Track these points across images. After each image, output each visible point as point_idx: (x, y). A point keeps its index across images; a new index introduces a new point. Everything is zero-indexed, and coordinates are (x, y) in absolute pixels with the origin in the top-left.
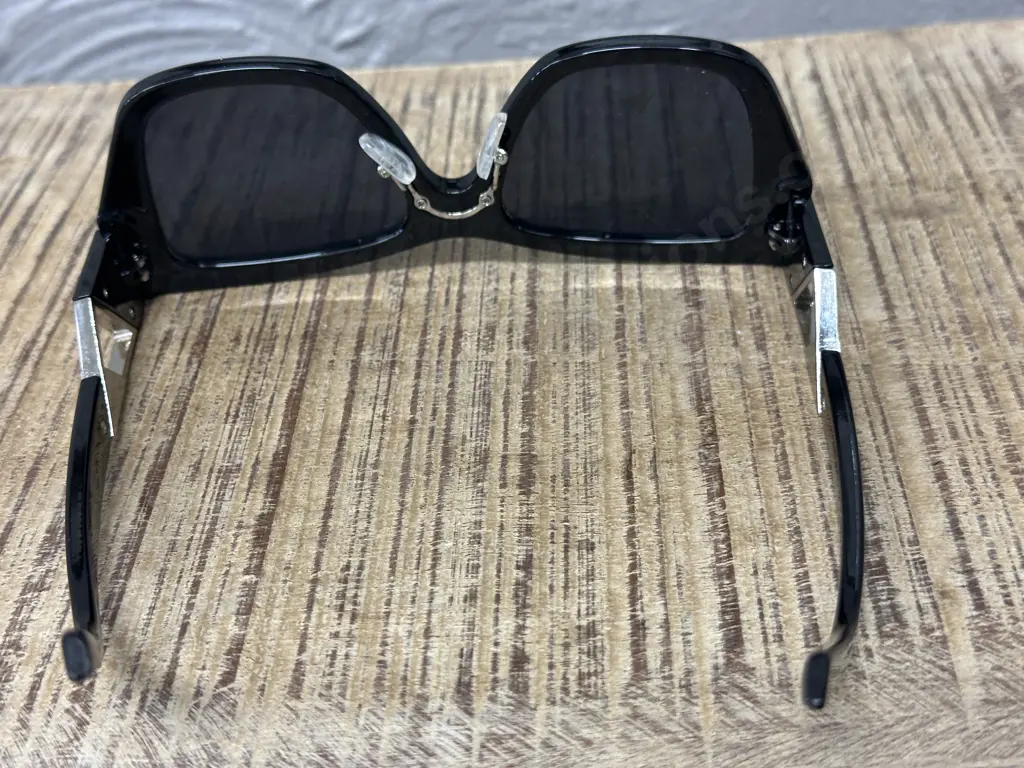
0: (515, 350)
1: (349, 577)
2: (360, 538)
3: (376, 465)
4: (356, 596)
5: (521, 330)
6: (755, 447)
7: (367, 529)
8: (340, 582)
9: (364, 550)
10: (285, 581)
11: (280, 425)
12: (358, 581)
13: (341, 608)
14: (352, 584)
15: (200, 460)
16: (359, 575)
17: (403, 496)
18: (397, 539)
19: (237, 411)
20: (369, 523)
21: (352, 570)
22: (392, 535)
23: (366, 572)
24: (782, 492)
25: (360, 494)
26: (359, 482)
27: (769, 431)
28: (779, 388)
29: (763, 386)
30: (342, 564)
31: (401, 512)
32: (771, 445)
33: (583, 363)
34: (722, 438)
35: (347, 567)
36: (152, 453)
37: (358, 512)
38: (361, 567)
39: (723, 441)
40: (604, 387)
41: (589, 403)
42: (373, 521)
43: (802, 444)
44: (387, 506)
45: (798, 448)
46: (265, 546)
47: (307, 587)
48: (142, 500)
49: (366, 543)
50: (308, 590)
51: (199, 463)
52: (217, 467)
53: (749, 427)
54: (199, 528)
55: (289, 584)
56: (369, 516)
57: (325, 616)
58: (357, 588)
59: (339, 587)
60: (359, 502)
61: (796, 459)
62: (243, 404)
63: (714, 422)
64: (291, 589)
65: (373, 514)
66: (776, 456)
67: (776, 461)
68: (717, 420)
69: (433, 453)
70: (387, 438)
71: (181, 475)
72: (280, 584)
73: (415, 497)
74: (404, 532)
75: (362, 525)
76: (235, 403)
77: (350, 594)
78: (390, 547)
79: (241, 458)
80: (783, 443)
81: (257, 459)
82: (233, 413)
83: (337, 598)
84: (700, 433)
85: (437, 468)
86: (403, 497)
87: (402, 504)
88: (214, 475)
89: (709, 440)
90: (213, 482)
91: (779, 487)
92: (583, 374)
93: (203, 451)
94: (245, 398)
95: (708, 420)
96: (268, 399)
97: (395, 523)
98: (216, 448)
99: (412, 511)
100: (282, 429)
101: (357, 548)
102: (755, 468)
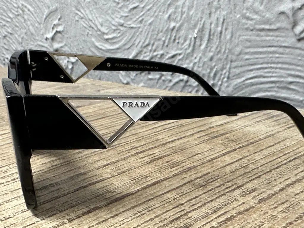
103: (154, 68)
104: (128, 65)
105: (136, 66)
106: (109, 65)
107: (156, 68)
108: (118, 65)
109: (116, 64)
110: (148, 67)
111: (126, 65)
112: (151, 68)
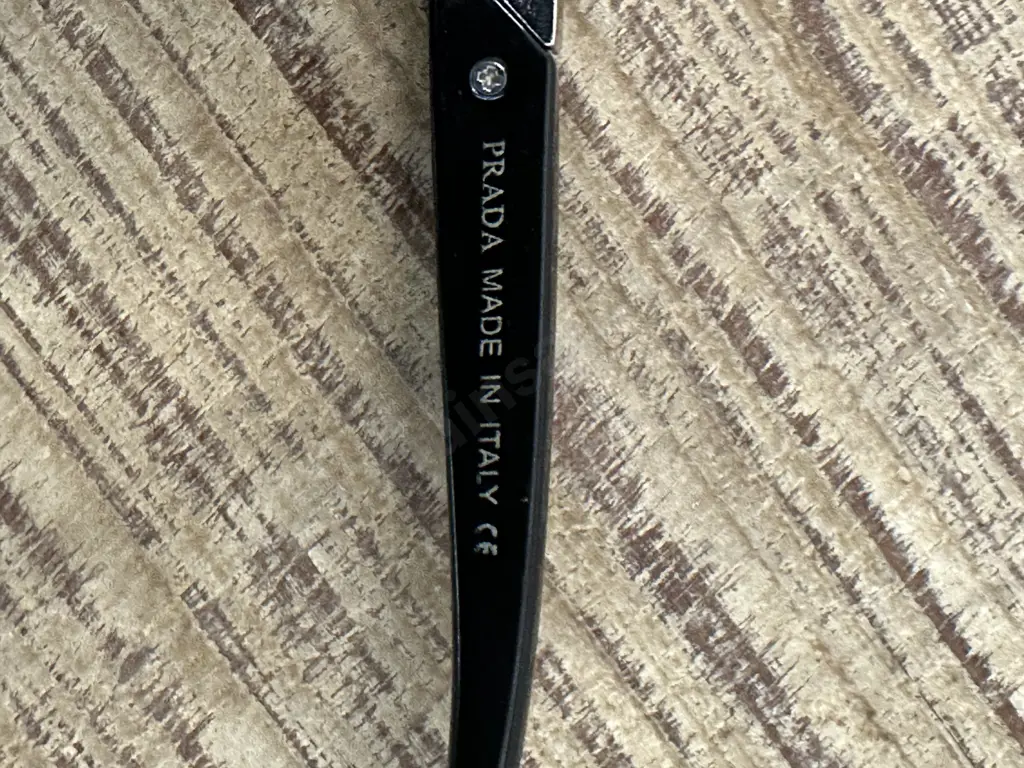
0: (939, 124)
5: (978, 206)
6: (214, 124)
24: (79, 15)
27: (215, 191)
28: (282, 353)
29: (315, 335)
32: (184, 148)
33: (754, 175)
34: (295, 106)
39: (286, 100)
40: (650, 120)
41: (643, 46)
43: (127, 191)
45: (127, 175)
53: (263, 179)
61: (112, 133)
63: (340, 144)
66: (153, 118)
67: (146, 105)
68: (338, 157)
80: (167, 171)
84: (350, 94)
89: (316, 84)
91: (97, 29)
92: (724, 135)
95: (360, 149)
102: (174, 57)
103: (487, 512)
104: (493, 258)
105: (491, 345)
106: (488, 79)
107: (486, 536)
108: (495, 168)
109: (499, 148)
110: (488, 458)
111: (495, 241)
112: (488, 482)
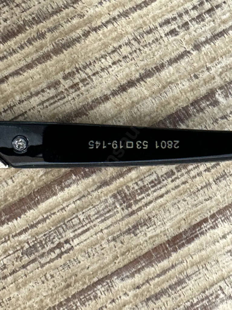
1: (180, 24)
2: (139, 42)
3: (56, 84)
4: (195, 8)
7: (129, 44)
8: (188, 29)
9: (150, 32)
10: (208, 69)
11: (50, 200)
12: (180, 15)
13: (209, 11)
14: (186, 18)
15: (124, 233)
16: (174, 19)
17: (78, 40)
18: (125, 14)
19: (52, 250)
20: (120, 47)
21: (173, 27)
22: (123, 20)
23: (170, 16)
25: (94, 74)
26: (81, 85)
30: (171, 38)
31: (95, 30)
35: (173, 32)
36: (138, 279)
37: (114, 63)
38: (167, 22)
42: (116, 45)
44: (96, 45)
46: (186, 109)
47: (206, 49)
48: (189, 241)
49: (141, 35)
50: (208, 46)
51: (128, 231)
52: (126, 212)
54: (193, 173)
55: (209, 65)
56: (113, 52)
57: (224, 17)
58: (187, 12)
59: (193, 26)
60: (103, 70)
62: (41, 251)
64: (213, 60)
65: (111, 48)
69: (15, 47)
70: (18, 98)
71: (149, 235)
72: (213, 71)
73: (75, 28)
74: (115, 13)
75: (125, 50)
76: (43, 261)
77: (194, 14)
78: (135, 15)
79: (106, 200)
81: (100, 187)
82: (58, 251)
83: (203, 20)
85: (31, 31)
86: (80, 37)
87: (86, 34)
88: (134, 208)
90: (144, 201)
93: (114, 239)
94: (33, 257)
96: (23, 237)
97: (110, 27)
98: (105, 231)
99: (90, 22)
100: (55, 194)
101: (150, 38)
